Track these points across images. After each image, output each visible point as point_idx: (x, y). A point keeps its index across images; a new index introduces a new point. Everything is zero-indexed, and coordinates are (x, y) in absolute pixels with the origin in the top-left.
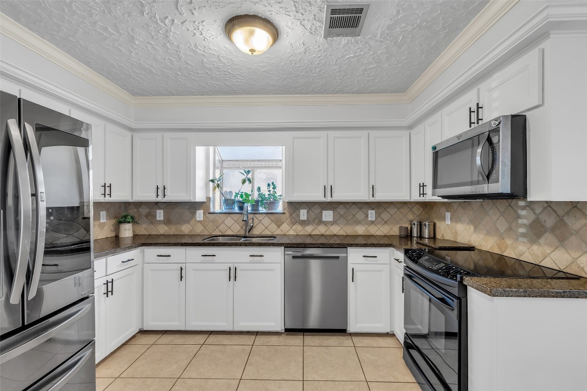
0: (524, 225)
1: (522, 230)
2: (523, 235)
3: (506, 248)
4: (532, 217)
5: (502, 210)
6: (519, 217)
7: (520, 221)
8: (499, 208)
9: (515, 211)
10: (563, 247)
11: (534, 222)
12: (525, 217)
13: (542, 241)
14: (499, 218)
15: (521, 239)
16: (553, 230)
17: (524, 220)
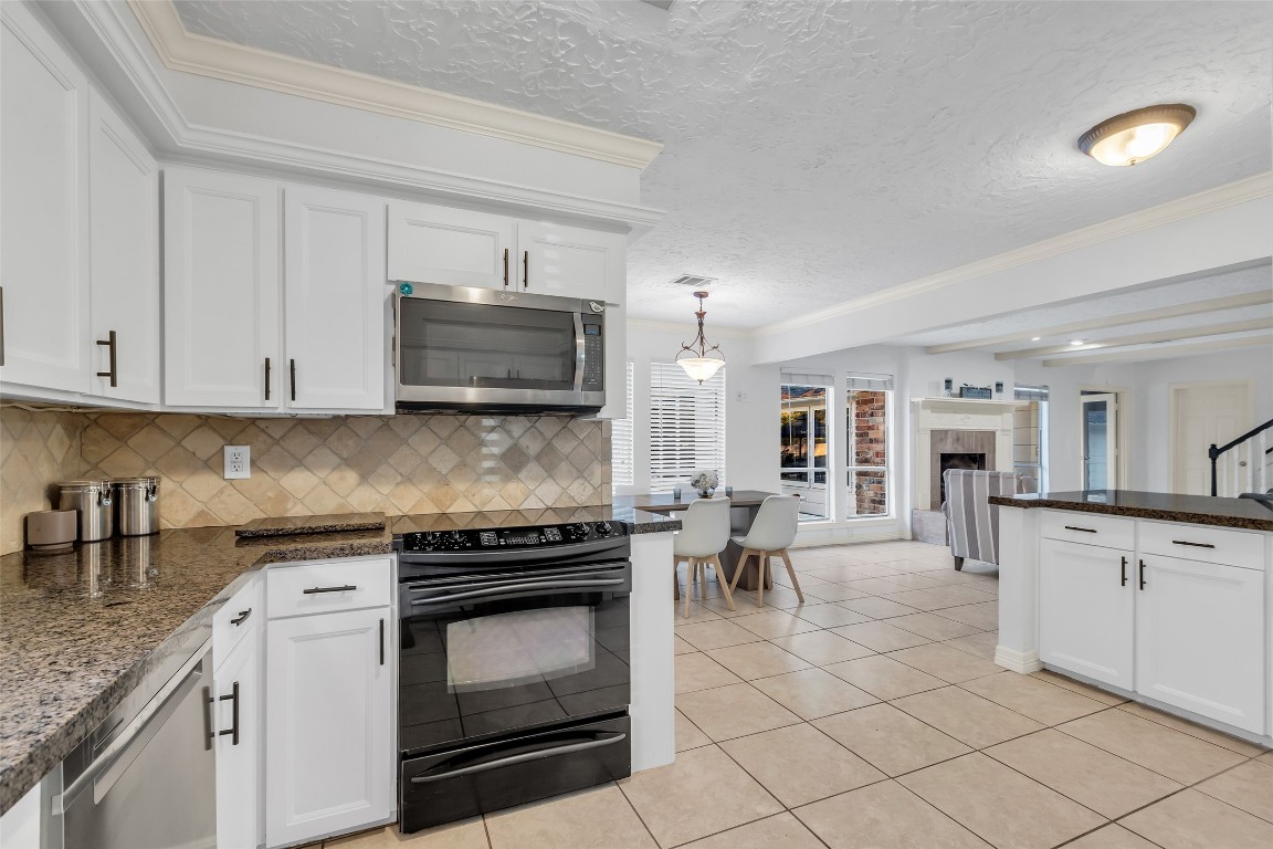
0: (493, 456)
1: (488, 464)
2: (491, 471)
3: (454, 500)
4: (508, 443)
5: (444, 433)
6: (482, 443)
7: (485, 450)
8: (435, 430)
9: (473, 434)
10: (551, 476)
11: (509, 449)
12: (493, 443)
13: (522, 475)
14: (436, 448)
15: (488, 478)
16: (538, 458)
17: (492, 449)
